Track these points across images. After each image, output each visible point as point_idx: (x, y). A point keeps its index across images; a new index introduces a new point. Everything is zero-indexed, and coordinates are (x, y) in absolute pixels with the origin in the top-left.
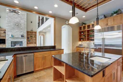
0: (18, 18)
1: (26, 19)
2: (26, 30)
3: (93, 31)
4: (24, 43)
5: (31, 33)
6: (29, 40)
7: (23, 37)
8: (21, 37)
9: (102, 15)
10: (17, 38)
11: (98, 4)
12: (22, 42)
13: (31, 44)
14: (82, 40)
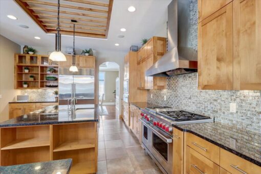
3: (54, 70)
14: (25, 86)
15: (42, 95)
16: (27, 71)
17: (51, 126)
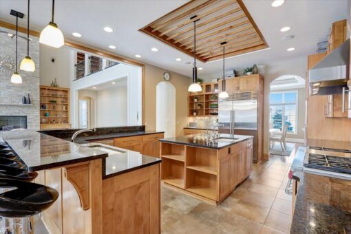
0: (11, 46)
1: (36, 51)
2: (38, 84)
3: (216, 96)
4: (31, 122)
5: (51, 93)
6: (47, 112)
7: (30, 103)
8: (21, 103)
9: (230, 70)
10: (10, 105)
11: (224, 54)
12: (26, 117)
13: (51, 123)
14: (195, 114)
15: (207, 123)
16: (196, 100)
17: (185, 146)
